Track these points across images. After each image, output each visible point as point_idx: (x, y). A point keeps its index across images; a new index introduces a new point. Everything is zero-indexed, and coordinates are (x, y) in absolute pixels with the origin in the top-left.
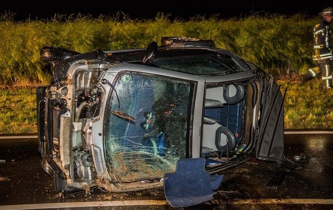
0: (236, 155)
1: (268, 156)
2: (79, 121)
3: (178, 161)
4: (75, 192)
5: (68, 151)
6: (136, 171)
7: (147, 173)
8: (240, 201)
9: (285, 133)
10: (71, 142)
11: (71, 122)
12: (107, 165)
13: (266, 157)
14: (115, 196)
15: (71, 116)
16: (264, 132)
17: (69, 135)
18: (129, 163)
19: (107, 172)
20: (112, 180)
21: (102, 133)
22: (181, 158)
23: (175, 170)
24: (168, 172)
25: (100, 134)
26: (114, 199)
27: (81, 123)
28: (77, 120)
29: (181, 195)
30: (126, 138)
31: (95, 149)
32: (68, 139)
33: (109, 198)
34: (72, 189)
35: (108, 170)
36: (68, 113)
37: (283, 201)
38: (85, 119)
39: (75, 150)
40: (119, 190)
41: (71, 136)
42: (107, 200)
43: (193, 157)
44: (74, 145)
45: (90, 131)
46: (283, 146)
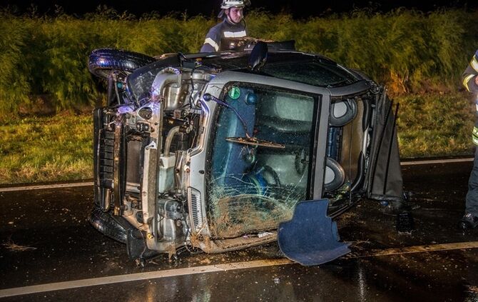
0: (342, 194)
1: (384, 193)
2: (169, 155)
3: (297, 205)
4: (154, 256)
5: (153, 198)
6: (241, 222)
7: (254, 223)
8: (382, 252)
9: (402, 164)
10: (157, 184)
11: (158, 156)
12: (207, 215)
13: (381, 196)
14: (215, 258)
15: (158, 148)
16: (376, 163)
17: (155, 175)
18: (235, 211)
19: (207, 226)
20: (213, 235)
21: (204, 170)
22: (300, 200)
23: (291, 217)
24: (282, 221)
25: (202, 172)
26: (214, 262)
27: (173, 158)
28: (166, 153)
29: (302, 250)
30: (235, 176)
31: (194, 192)
32: (153, 181)
33: (207, 261)
34: (151, 253)
35: (209, 222)
36: (153, 143)
37: (433, 248)
38: (179, 151)
39: (162, 196)
40: (220, 250)
41: (157, 177)
42: (205, 264)
43: (314, 198)
44: (162, 188)
45: (188, 167)
46: (401, 179)
